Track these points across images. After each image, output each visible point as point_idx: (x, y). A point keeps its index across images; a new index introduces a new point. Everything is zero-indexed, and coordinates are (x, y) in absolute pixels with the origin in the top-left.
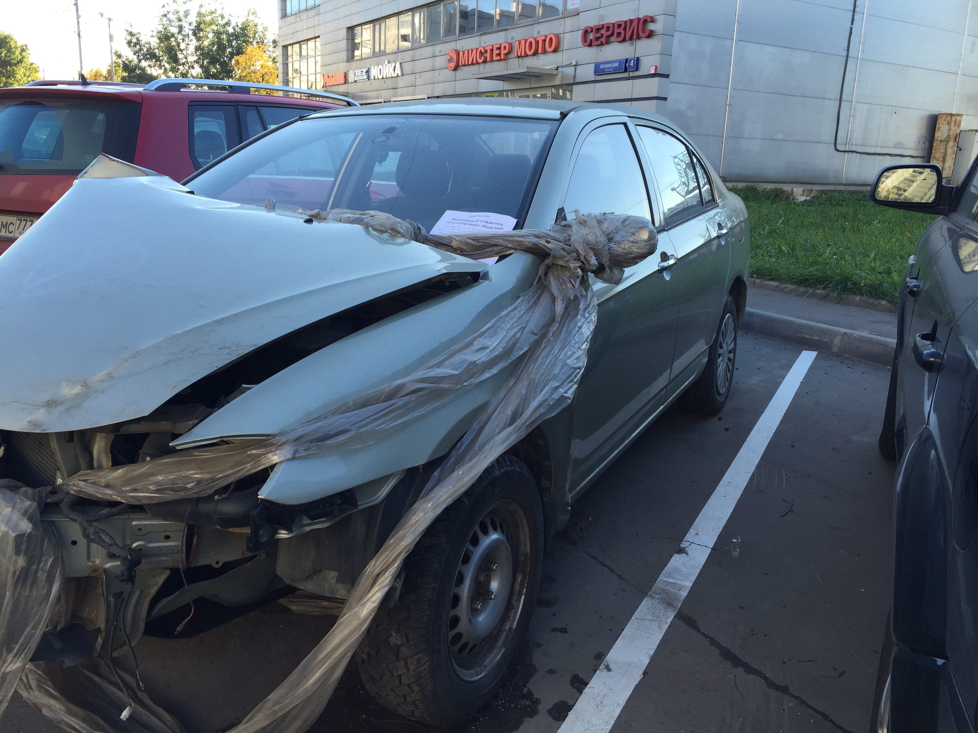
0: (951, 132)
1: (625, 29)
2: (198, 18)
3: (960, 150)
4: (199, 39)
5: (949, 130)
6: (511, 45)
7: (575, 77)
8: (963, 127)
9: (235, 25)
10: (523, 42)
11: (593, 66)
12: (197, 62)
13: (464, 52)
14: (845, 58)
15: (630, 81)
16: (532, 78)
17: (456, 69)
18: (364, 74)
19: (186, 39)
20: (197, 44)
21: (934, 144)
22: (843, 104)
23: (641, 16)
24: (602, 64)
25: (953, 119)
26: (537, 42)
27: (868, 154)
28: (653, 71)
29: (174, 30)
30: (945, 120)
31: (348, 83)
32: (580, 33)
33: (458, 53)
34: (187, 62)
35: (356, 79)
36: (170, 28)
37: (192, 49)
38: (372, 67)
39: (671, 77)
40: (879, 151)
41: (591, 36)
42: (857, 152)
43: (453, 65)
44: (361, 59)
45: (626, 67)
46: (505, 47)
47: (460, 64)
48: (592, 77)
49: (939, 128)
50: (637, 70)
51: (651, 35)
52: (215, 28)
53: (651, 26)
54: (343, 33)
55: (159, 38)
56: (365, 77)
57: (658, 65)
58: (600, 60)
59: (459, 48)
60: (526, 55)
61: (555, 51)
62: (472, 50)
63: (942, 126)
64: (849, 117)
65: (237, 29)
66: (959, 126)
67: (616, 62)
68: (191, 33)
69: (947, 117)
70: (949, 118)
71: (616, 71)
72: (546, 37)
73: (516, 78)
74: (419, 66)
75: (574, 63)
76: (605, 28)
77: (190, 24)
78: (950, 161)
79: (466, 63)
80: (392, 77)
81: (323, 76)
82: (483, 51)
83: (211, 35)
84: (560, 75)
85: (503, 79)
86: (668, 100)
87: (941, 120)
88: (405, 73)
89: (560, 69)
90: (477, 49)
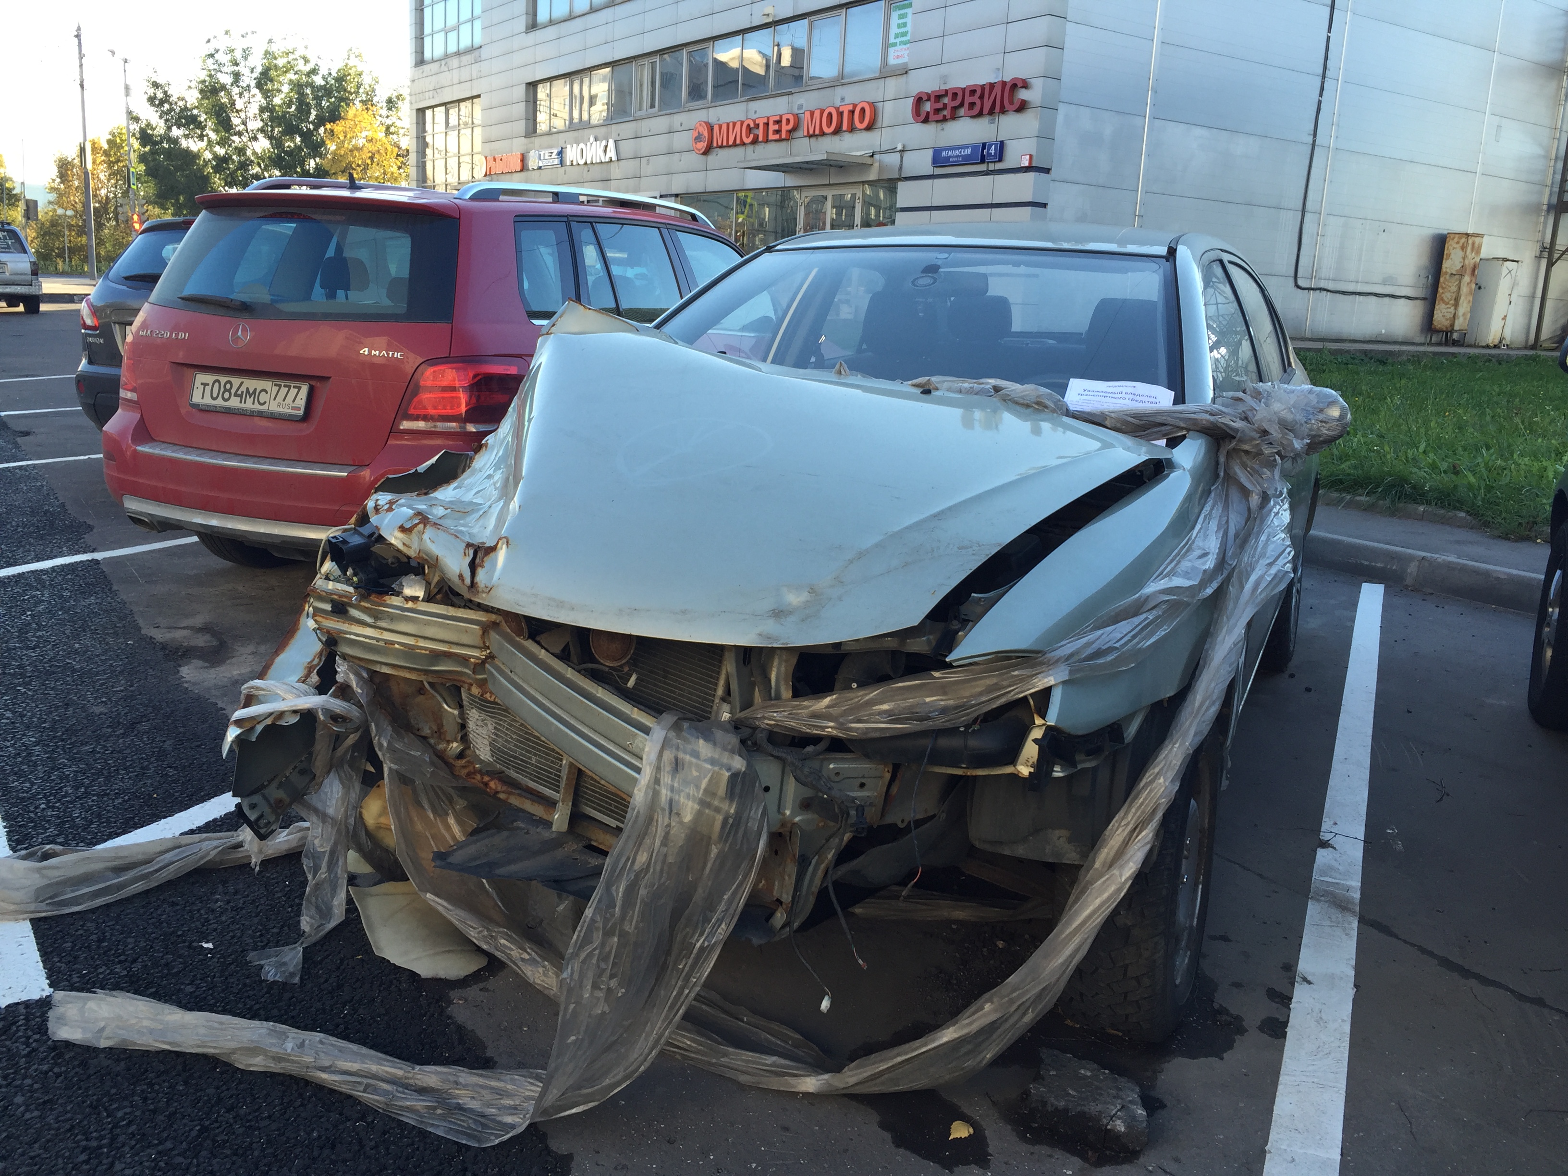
0: (1467, 262)
1: (982, 97)
2: (265, 61)
3: (1480, 288)
4: (266, 94)
5: (1464, 258)
6: (797, 117)
7: (901, 168)
8: (1485, 253)
9: (326, 73)
10: (817, 114)
11: (930, 153)
12: (262, 130)
13: (720, 127)
14: (1310, 147)
15: (990, 178)
16: (833, 170)
17: (706, 152)
18: (554, 156)
19: (246, 94)
20: (264, 103)
21: (1442, 279)
22: (1308, 216)
23: (1007, 79)
24: (946, 150)
25: (1470, 241)
26: (840, 114)
27: (1344, 293)
28: (1025, 163)
29: (225, 79)
30: (1458, 243)
31: (528, 170)
32: (911, 101)
33: (711, 128)
34: (247, 131)
35: (541, 164)
36: (219, 75)
37: (254, 109)
38: (569, 146)
39: (1053, 172)
40: (1360, 288)
41: (927, 107)
42: (1328, 291)
43: (702, 145)
44: (549, 133)
45: (983, 156)
46: (788, 121)
47: (715, 145)
48: (929, 169)
49: (1449, 255)
50: (1000, 160)
51: (1022, 107)
52: (291, 76)
53: (1023, 94)
54: (520, 92)
55: (202, 91)
56: (557, 161)
57: (1034, 153)
58: (942, 144)
59: (712, 120)
60: (823, 134)
61: (869, 128)
62: (734, 124)
63: (1452, 252)
64: (1315, 236)
65: (329, 79)
66: (1478, 252)
67: (968, 147)
68: (253, 83)
69: (1460, 238)
70: (1463, 240)
71: (967, 161)
72: (855, 106)
73: (806, 169)
74: (647, 146)
75: (900, 147)
76: (950, 95)
77: (252, 71)
78: (1465, 304)
79: (725, 144)
80: (602, 163)
81: (486, 158)
82: (752, 125)
83: (286, 88)
84: (876, 165)
85: (786, 169)
86: (1048, 207)
87: (1451, 242)
88: (623, 156)
89: (876, 157)
90: (742, 123)
